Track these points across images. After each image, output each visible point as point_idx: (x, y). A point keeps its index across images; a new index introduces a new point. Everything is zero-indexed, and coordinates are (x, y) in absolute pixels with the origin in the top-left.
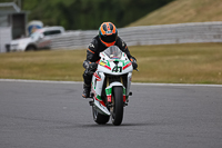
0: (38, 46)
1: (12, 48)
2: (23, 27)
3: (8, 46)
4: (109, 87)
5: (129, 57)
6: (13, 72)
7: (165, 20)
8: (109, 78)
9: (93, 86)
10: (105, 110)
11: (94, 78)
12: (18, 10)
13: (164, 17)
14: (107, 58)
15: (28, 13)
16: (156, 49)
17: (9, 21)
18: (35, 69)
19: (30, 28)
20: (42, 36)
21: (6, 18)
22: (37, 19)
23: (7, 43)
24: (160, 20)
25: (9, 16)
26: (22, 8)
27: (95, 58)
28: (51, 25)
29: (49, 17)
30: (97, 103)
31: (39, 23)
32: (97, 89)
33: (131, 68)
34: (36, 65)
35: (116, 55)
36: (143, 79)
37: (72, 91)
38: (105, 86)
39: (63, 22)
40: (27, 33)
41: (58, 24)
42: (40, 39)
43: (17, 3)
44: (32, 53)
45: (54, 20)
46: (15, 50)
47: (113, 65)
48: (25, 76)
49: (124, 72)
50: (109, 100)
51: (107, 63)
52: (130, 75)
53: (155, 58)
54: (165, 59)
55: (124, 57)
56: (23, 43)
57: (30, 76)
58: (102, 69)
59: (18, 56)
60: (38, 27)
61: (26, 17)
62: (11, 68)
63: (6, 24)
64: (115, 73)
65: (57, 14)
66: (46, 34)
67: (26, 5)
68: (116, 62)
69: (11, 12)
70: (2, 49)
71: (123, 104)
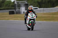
3: (24, 12)
8: (30, 20)
11: (27, 19)
12: (27, 3)
14: (30, 15)
15: (29, 4)
17: (24, 6)
21: (23, 5)
25: (24, 4)
26: (28, 2)
28: (35, 7)
29: (35, 5)
30: (27, 25)
33: (36, 17)
35: (32, 14)
37: (41, 24)
39: (38, 6)
41: (37, 7)
45: (36, 5)
47: (31, 17)
50: (30, 24)
51: (30, 16)
52: (35, 19)
55: (34, 15)
58: (29, 18)
61: (29, 5)
63: (23, 6)
64: (32, 18)
65: (37, 4)
67: (29, 2)
68: (32, 16)
69: (25, 3)
70: (22, 13)
71: (34, 25)
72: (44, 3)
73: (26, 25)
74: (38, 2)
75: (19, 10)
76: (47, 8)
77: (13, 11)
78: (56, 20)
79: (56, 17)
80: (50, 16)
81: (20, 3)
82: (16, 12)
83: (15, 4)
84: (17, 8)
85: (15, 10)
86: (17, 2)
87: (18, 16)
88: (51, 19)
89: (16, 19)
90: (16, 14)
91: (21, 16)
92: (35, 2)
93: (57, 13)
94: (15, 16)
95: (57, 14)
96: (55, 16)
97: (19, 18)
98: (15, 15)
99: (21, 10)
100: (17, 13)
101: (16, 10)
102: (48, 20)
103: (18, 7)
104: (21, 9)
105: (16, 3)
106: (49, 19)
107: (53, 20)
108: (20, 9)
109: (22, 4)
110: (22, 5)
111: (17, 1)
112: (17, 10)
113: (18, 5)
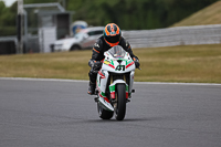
0: (82, 46)
1: (56, 48)
2: (67, 27)
3: (52, 46)
4: (112, 85)
5: (132, 56)
6: (58, 71)
7: (209, 20)
8: (113, 76)
9: (98, 83)
10: (108, 106)
11: (99, 76)
12: (62, 10)
13: (208, 17)
14: (111, 57)
15: (72, 13)
16: (199, 49)
17: (53, 21)
18: (79, 69)
19: (75, 28)
20: (86, 36)
21: (50, 18)
22: (81, 19)
23: (52, 43)
24: (204, 21)
25: (53, 16)
26: (67, 8)
27: (100, 57)
28: (95, 25)
29: (93, 17)
30: (101, 100)
31: (83, 23)
32: (101, 86)
33: (133, 66)
34: (80, 65)
35: (120, 54)
36: (187, 79)
38: (108, 84)
40: (72, 34)
42: (84, 39)
43: (61, 4)
44: (76, 52)
45: (98, 20)
46: (59, 50)
48: (69, 75)
49: (127, 70)
50: (112, 96)
51: (111, 62)
52: (132, 73)
53: (199, 58)
54: (208, 58)
55: (127, 57)
56: (67, 43)
57: (75, 75)
58: (106, 68)
59: (62, 56)
60: (83, 27)
61: (71, 18)
62: (56, 68)
63: (51, 24)
64: (118, 72)
65: (101, 14)
66: (90, 34)
67: (71, 5)
69: (55, 12)
70: (47, 49)
71: (126, 100)
72: (130, 12)
73: (96, 100)
74: (105, 7)
75: (35, 37)
76: (139, 28)
77: (12, 43)
78: (176, 78)
79: (174, 66)
80: (150, 60)
81: (36, 11)
82: (22, 46)
83: (19, 16)
84: (25, 28)
85: (19, 39)
86: (25, 9)
87: (28, 60)
88: (156, 74)
89: (23, 72)
90: (21, 55)
91: (42, 60)
92: (94, 8)
93: (178, 49)
94: (17, 60)
95: (179, 52)
96: (170, 61)
97: (34, 71)
98: (19, 58)
99: (40, 40)
100: (26, 50)
101: (23, 39)
102: (143, 78)
103: (29, 24)
104: (40, 32)
105: (21, 10)
106: (149, 75)
107: (162, 78)
108: (36, 33)
109: (45, 16)
110: (45, 19)
111: (25, 3)
112: (27, 37)
113: (29, 17)
